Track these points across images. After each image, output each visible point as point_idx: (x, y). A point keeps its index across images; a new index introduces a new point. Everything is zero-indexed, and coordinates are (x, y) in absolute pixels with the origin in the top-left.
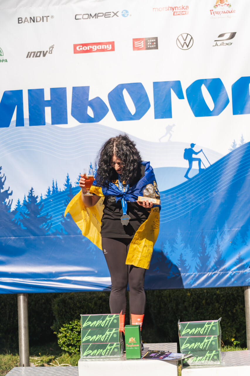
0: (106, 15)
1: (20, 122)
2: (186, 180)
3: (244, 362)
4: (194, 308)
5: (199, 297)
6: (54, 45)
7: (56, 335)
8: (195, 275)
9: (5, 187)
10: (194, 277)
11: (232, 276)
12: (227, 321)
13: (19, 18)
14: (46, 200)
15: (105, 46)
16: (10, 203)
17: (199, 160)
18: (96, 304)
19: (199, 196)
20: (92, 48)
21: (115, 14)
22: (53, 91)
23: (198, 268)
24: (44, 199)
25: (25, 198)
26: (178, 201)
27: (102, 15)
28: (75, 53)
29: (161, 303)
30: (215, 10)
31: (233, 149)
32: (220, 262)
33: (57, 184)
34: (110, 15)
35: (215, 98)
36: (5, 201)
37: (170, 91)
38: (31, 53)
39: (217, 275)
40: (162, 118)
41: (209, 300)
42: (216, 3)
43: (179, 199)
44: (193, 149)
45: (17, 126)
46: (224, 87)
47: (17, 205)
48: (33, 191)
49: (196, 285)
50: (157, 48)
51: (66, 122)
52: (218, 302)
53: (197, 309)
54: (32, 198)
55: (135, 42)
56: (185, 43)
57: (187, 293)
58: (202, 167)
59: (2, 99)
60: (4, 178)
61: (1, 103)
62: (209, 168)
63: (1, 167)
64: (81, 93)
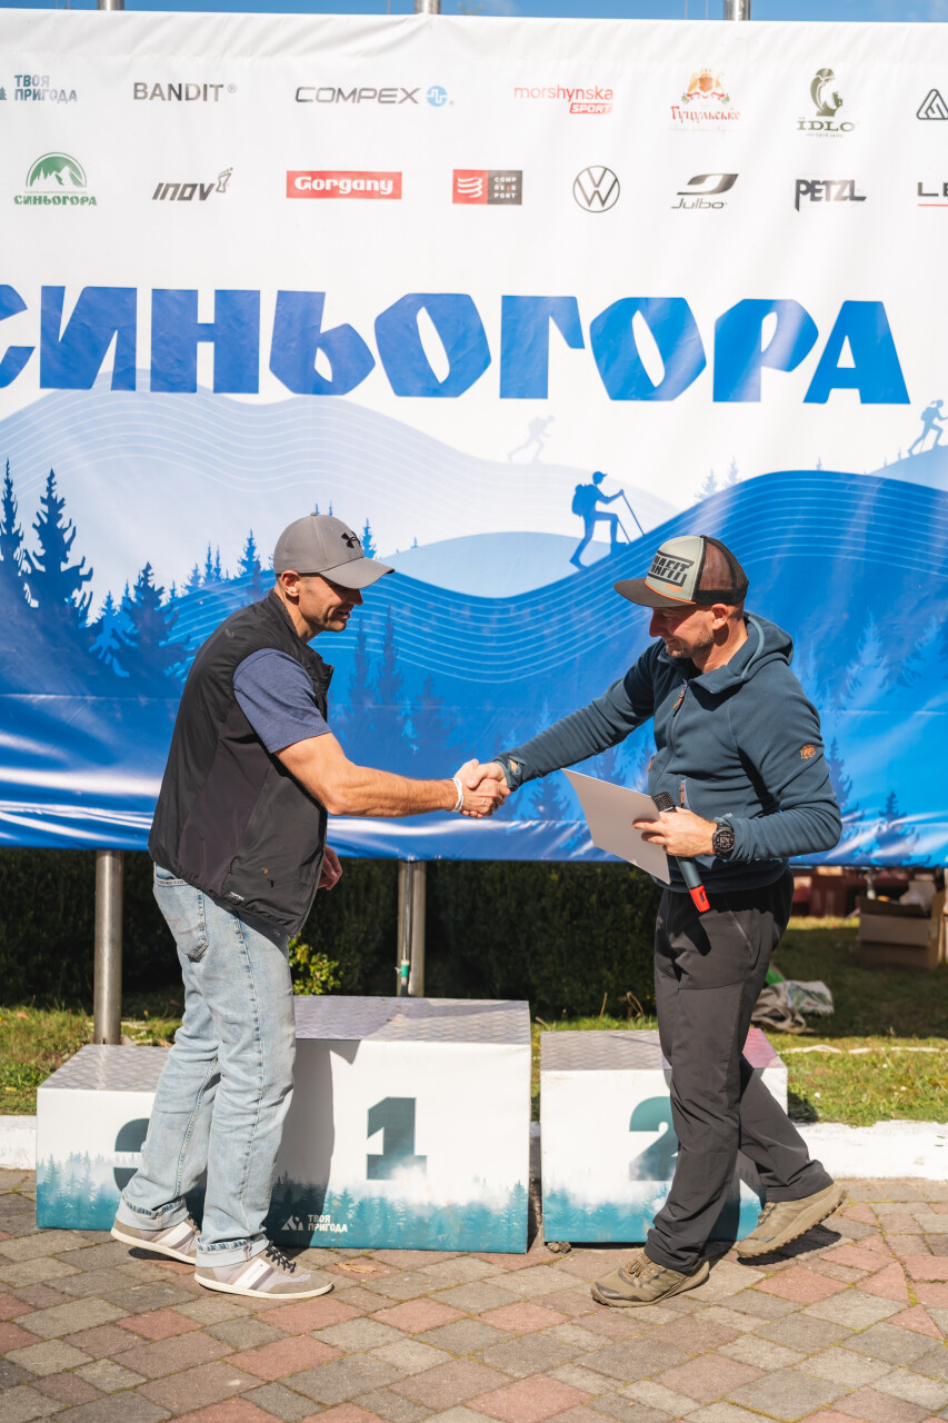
0: (384, 96)
1: (124, 377)
2: (574, 570)
4: (566, 913)
5: (580, 886)
6: (231, 169)
8: (581, 825)
9: (73, 558)
10: (576, 832)
13: (136, 85)
14: (185, 599)
15: (376, 183)
16: (85, 603)
17: (614, 520)
19: (606, 616)
20: (337, 187)
21: (409, 96)
22: (223, 297)
24: (180, 596)
25: (127, 590)
26: (549, 626)
27: (371, 94)
28: (290, 195)
29: (477, 896)
30: (684, 107)
31: (707, 495)
33: (218, 559)
34: (395, 96)
35: (667, 349)
36: (73, 597)
37: (548, 323)
38: (168, 186)
40: (521, 395)
41: (607, 894)
42: (690, 89)
43: (552, 620)
44: (600, 486)
45: (115, 386)
46: (695, 324)
47: (103, 610)
48: (150, 573)
49: (580, 853)
50: (518, 200)
51: (254, 389)
52: (631, 901)
53: (574, 916)
54: (147, 592)
55: (459, 180)
56: (597, 192)
57: (550, 873)
58: (621, 538)
59: (76, 308)
60: (70, 530)
61: (72, 320)
62: (638, 542)
63: (63, 500)
64: (300, 310)
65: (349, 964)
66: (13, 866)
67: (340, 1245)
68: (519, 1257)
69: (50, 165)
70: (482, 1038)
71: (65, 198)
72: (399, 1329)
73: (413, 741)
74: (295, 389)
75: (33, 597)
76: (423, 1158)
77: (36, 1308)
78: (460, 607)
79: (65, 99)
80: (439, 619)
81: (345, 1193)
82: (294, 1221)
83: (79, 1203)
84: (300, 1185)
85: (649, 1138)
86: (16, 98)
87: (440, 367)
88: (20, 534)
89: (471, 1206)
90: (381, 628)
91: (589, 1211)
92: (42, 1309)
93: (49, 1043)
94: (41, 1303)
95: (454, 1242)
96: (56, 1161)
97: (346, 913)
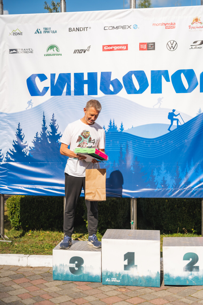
0: (123, 27)
1: (69, 93)
2: (169, 132)
3: (201, 244)
4: (169, 209)
5: (173, 203)
6: (90, 46)
7: (85, 222)
8: (172, 190)
9: (58, 132)
10: (171, 191)
11: (194, 192)
12: (190, 218)
13: (69, 28)
15: (122, 47)
17: (178, 120)
18: (110, 204)
19: (176, 142)
20: (114, 48)
21: (129, 27)
22: (89, 74)
23: (174, 186)
26: (163, 144)
27: (121, 27)
28: (103, 51)
29: (149, 205)
30: (192, 26)
31: (199, 114)
32: (188, 183)
34: (126, 27)
35: (189, 82)
36: (58, 141)
37: (161, 76)
38: (77, 50)
39: (185, 190)
40: (156, 93)
41: (179, 205)
42: (193, 22)
44: (174, 113)
45: (66, 95)
46: (195, 75)
49: (172, 196)
50: (154, 49)
51: (96, 94)
52: (184, 206)
53: (171, 210)
55: (141, 45)
56: (172, 46)
57: (166, 200)
58: (179, 124)
59: (58, 78)
60: (57, 126)
61: (57, 81)
62: (183, 125)
63: (56, 120)
64: (106, 76)
65: (120, 221)
66: (45, 199)
67: (118, 285)
68: (158, 288)
69: (52, 47)
70: (149, 239)
71: (55, 54)
72: (131, 303)
73: (133, 171)
74: (105, 93)
75: (49, 141)
76: (136, 266)
77: (54, 297)
78: (143, 141)
79: (54, 33)
80: (138, 144)
81: (119, 273)
82: (108, 279)
83: (62, 275)
84: (109, 271)
85: (188, 262)
86: (44, 33)
87: (137, 87)
88: (47, 127)
89: (147, 276)
90: (125, 146)
91: (174, 278)
92: (55, 297)
93: (54, 239)
94: (55, 296)
95: (144, 285)
96: (57, 265)
97: (119, 209)
